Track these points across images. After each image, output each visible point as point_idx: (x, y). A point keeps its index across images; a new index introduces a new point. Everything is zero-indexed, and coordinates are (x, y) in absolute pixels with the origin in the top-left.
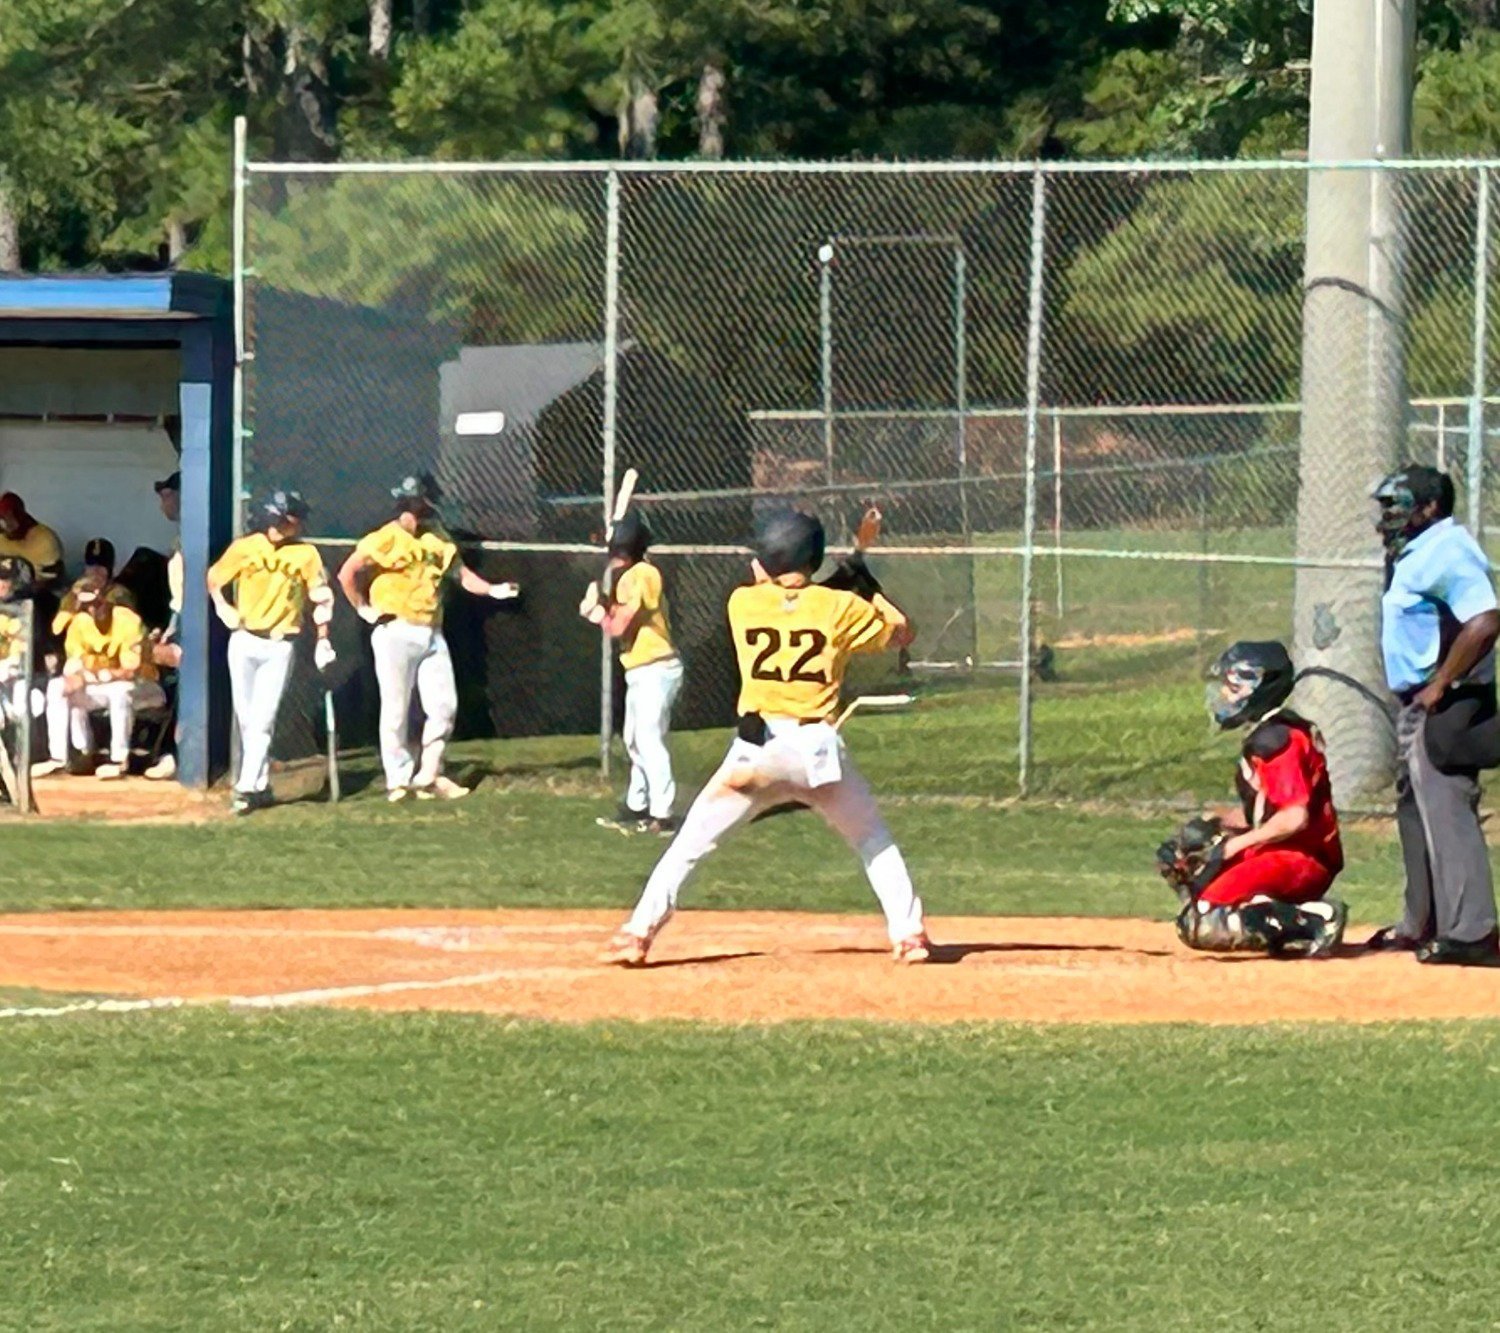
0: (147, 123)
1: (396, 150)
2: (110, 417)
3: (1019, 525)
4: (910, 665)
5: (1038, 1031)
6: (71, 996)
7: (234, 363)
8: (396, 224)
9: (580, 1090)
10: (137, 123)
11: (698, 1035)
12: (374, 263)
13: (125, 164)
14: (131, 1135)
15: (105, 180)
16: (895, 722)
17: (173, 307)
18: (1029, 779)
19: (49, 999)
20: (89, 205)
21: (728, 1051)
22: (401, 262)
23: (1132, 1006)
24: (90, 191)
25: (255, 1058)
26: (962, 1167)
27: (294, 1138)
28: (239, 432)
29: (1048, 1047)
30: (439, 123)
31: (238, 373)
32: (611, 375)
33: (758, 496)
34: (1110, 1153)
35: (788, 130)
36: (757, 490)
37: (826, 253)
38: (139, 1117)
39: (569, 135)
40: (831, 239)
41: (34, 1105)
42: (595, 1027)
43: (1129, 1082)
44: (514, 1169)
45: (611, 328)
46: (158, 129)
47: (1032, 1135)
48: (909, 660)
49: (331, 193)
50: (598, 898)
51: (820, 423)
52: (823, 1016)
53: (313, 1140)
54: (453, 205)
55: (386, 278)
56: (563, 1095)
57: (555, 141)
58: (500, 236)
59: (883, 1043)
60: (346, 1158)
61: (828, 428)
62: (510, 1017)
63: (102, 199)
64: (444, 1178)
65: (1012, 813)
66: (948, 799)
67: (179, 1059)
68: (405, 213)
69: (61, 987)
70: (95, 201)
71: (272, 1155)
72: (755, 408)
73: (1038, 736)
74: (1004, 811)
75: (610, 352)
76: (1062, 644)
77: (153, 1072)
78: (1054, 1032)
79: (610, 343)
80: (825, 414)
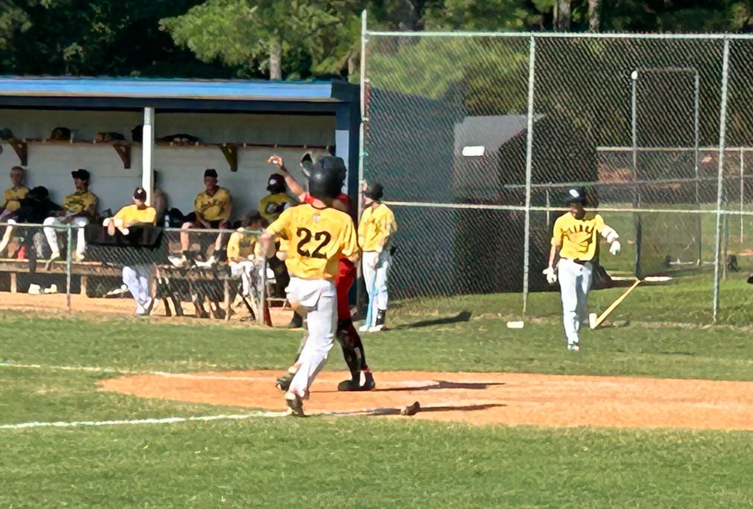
0: (339, 13)
1: (448, 26)
2: (305, 147)
3: (715, 200)
4: (671, 263)
5: (694, 433)
6: (251, 409)
7: (360, 121)
8: (446, 61)
9: (474, 457)
10: (334, 14)
11: (536, 433)
12: (437, 78)
13: (327, 33)
14: (260, 475)
15: (319, 40)
16: (660, 289)
17: (332, 96)
18: (717, 317)
19: (242, 410)
20: (311, 50)
21: (548, 440)
22: (449, 78)
23: (742, 422)
24: (313, 45)
25: (328, 440)
26: (643, 497)
27: (336, 478)
28: (362, 153)
29: (697, 440)
30: (467, 14)
31: (362, 125)
32: (530, 129)
33: (601, 185)
34: (715, 491)
35: (629, 20)
36: (601, 182)
37: (634, 75)
38: (266, 467)
39: (525, 21)
40: (637, 68)
41: (220, 460)
42: (488, 429)
43: (730, 458)
44: (433, 495)
45: (531, 108)
46: (343, 17)
47: (679, 482)
48: (670, 261)
49: (418, 46)
50: (508, 368)
51: (631, 153)
52: (597, 425)
53: (342, 479)
54: (473, 52)
55: (442, 84)
56: (466, 461)
57: (519, 23)
58: (494, 65)
59: (621, 438)
60: (357, 487)
61: (634, 156)
62: (452, 422)
63: (317, 48)
64: (401, 498)
65: (710, 331)
66: (680, 325)
67: (293, 440)
68: (450, 56)
69: (248, 406)
70: (314, 50)
71: (323, 486)
72: (599, 145)
73: (723, 297)
74: (706, 330)
75: (530, 119)
76: (741, 254)
77: (280, 445)
78: (701, 434)
79: (530, 115)
80: (633, 149)
